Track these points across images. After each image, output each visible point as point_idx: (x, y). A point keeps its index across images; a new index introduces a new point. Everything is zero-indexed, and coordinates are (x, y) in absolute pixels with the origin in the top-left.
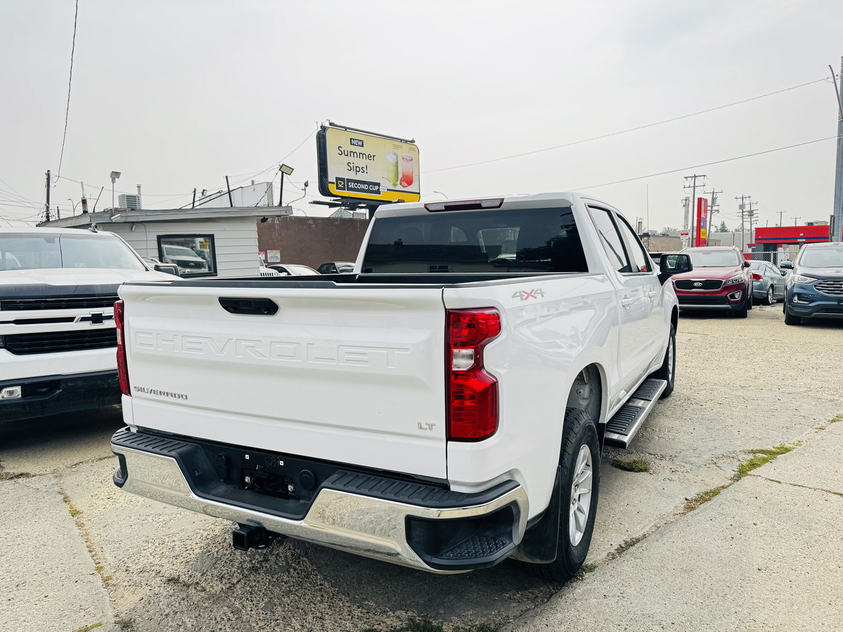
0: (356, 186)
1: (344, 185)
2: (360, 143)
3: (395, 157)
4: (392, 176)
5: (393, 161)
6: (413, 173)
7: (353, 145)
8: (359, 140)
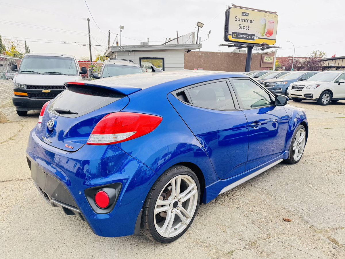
0: (242, 36)
1: (236, 36)
2: (247, 14)
3: (265, 21)
4: (262, 31)
5: (264, 24)
6: (273, 29)
7: (243, 15)
8: (246, 13)
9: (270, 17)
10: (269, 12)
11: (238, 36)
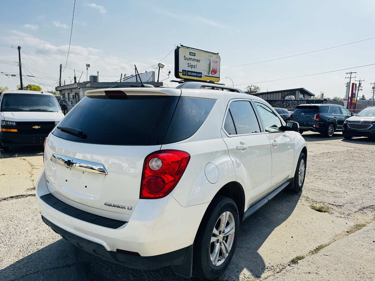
0: (191, 74)
1: (186, 73)
3: (209, 61)
4: (207, 69)
5: (208, 63)
6: (217, 68)
7: (191, 55)
8: (193, 53)
9: (214, 58)
10: (213, 53)
11: (187, 73)
